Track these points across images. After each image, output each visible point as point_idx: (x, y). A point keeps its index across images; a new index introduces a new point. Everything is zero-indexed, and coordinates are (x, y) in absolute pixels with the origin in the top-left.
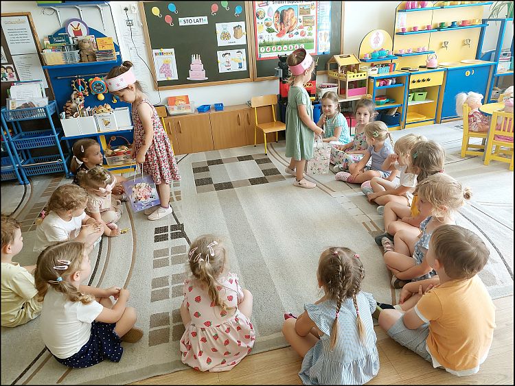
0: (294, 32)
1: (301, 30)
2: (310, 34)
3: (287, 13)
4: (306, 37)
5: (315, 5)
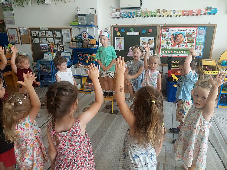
0: (181, 45)
1: (186, 44)
3: (178, 35)
4: (188, 48)
5: (196, 33)
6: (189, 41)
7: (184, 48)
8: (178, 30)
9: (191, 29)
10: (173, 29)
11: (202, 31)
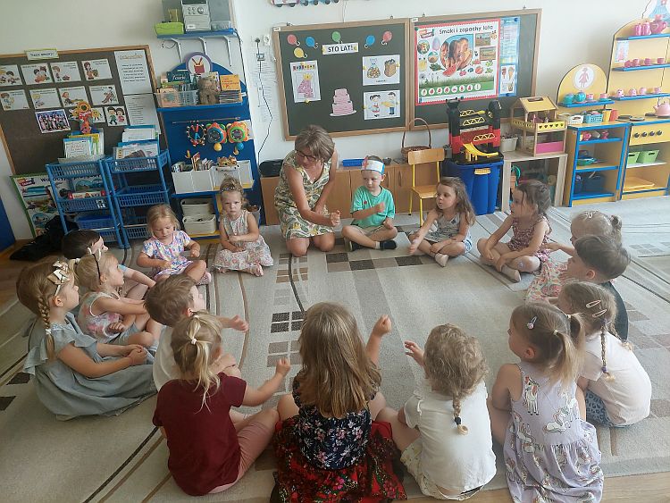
0: (467, 69)
1: (477, 65)
2: (489, 71)
3: (458, 44)
4: (484, 74)
5: (497, 34)
6: (484, 57)
7: (473, 75)
8: (458, 30)
9: (486, 24)
10: (443, 28)
11: (511, 27)
